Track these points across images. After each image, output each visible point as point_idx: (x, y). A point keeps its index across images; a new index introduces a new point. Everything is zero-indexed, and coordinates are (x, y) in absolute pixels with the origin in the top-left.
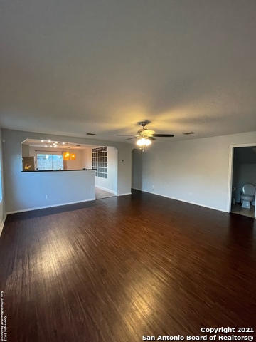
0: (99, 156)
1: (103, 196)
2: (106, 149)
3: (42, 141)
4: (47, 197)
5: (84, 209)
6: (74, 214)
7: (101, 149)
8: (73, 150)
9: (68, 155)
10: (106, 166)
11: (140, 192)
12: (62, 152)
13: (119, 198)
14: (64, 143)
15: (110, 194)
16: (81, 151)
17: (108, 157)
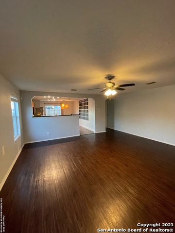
0: (84, 105)
1: (85, 133)
2: (87, 100)
3: (45, 97)
4: (48, 133)
5: (71, 142)
6: (64, 146)
7: (85, 100)
8: (67, 102)
9: (63, 105)
10: (88, 112)
11: (113, 131)
12: (60, 104)
13: (97, 134)
14: (58, 98)
15: (90, 131)
16: (73, 103)
17: (89, 105)
